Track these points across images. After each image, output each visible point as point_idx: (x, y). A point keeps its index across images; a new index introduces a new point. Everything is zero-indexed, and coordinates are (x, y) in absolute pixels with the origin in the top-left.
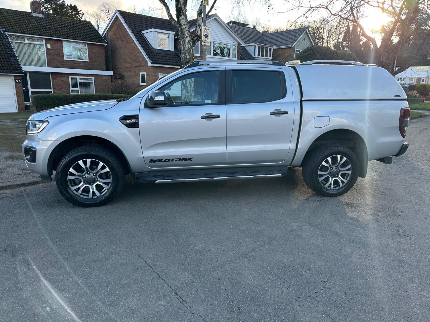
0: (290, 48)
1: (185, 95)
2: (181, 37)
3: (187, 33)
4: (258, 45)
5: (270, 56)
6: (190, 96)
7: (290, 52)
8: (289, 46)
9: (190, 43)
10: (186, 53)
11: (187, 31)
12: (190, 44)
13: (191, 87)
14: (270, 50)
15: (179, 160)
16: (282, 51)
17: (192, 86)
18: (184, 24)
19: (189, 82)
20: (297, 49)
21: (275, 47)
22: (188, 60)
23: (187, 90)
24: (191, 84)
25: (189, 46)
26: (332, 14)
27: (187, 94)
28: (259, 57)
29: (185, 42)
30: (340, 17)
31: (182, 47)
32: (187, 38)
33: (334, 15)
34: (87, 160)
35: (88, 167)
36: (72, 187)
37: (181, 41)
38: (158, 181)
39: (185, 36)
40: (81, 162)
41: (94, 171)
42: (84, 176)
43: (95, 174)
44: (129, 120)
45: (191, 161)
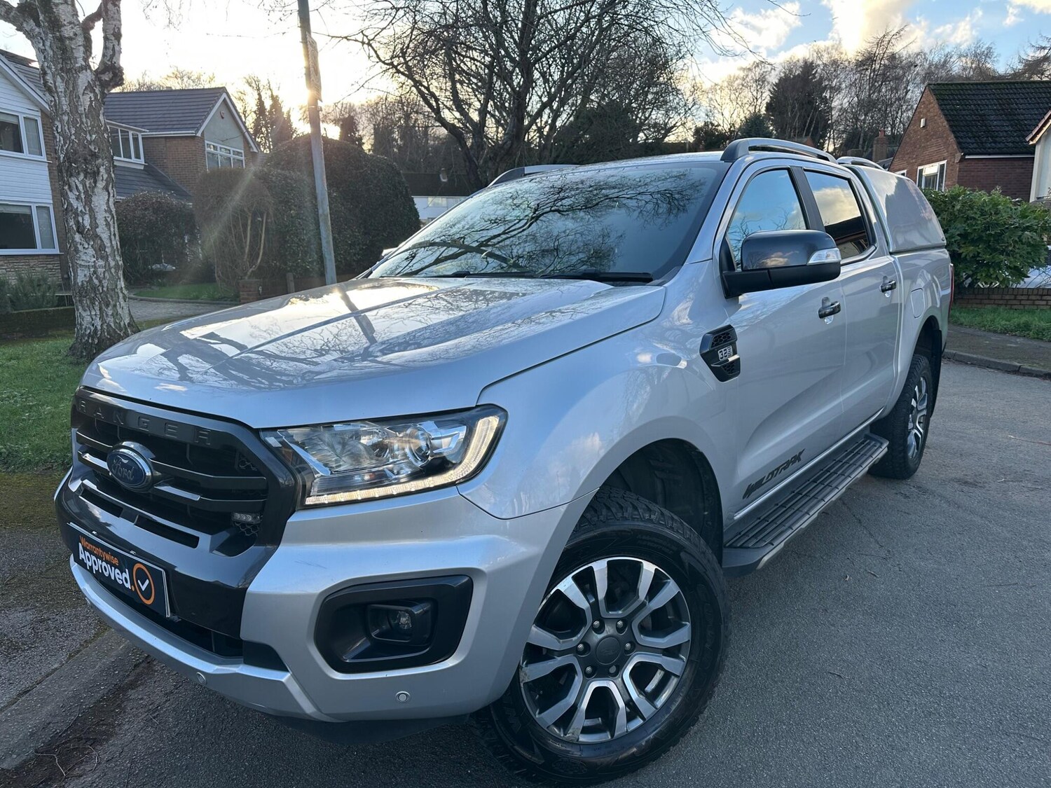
0: (194, 137)
1: (94, 267)
2: (60, 66)
5: (138, 156)
6: (113, 270)
7: (194, 148)
8: (190, 133)
9: (93, 91)
10: (82, 123)
12: (96, 95)
13: (113, 237)
14: (136, 140)
15: (785, 468)
16: (168, 145)
17: (115, 235)
18: (70, 23)
19: (106, 220)
20: (208, 142)
21: (148, 133)
22: (92, 147)
23: (102, 247)
24: (112, 229)
25: (91, 101)
27: (101, 263)
29: (75, 86)
30: (394, 70)
31: (64, 101)
32: (84, 71)
33: (384, 62)
34: (591, 569)
35: (601, 601)
36: (540, 713)
37: (59, 79)
38: (766, 559)
39: (77, 65)
40: (567, 586)
41: (620, 612)
42: (581, 646)
43: (620, 623)
44: (723, 350)
45: (799, 460)
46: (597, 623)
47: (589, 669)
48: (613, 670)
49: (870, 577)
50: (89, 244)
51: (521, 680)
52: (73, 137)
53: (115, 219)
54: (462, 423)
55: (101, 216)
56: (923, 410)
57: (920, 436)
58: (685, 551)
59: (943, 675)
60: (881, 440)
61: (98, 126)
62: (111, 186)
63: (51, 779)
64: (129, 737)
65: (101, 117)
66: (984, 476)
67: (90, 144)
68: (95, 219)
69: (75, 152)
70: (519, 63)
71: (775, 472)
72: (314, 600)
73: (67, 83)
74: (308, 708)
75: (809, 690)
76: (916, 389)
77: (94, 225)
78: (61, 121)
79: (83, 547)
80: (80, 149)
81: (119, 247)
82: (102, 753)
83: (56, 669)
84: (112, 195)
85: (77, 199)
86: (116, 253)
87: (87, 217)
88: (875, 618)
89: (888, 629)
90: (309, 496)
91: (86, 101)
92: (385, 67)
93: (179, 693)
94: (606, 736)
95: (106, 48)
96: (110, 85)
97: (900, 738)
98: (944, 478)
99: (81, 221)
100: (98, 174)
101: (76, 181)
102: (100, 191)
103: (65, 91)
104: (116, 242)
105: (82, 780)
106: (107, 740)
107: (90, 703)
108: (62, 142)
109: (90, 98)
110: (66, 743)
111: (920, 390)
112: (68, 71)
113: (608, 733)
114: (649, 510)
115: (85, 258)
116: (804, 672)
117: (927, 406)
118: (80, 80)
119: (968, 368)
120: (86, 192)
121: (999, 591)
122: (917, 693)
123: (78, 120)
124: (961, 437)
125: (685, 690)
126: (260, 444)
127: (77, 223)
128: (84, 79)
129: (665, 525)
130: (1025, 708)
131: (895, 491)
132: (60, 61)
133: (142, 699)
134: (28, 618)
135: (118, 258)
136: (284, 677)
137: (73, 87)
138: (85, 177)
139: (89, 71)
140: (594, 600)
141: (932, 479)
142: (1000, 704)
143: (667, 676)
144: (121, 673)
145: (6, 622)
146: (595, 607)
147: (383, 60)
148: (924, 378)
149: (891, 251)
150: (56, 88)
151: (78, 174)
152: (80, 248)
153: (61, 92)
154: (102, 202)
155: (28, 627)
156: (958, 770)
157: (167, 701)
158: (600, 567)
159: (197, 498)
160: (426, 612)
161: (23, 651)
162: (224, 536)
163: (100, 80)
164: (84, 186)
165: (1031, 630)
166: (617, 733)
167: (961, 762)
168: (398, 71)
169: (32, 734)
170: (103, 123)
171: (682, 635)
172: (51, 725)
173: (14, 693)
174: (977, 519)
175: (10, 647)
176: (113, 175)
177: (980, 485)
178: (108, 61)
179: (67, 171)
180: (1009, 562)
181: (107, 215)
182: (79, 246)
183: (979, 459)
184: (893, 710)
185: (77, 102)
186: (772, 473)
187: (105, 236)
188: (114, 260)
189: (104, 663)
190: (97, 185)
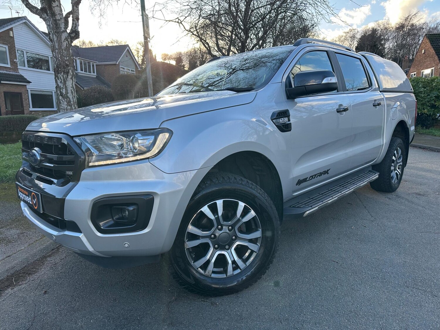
0: (115, 64)
2: (55, 31)
3: (63, 26)
4: (79, 59)
5: (94, 72)
7: (115, 69)
8: (114, 62)
9: (68, 40)
10: (63, 53)
11: (63, 24)
12: (68, 42)
13: (74, 98)
14: (93, 66)
15: (319, 176)
16: (106, 68)
17: (75, 97)
18: (59, 14)
19: (71, 91)
20: (121, 67)
21: (98, 63)
22: (67, 62)
23: (70, 101)
24: (74, 94)
25: (67, 44)
26: (186, 30)
28: (82, 72)
29: (61, 38)
30: (192, 34)
31: (56, 45)
32: (64, 33)
33: (187, 30)
34: (216, 203)
35: (220, 216)
36: (193, 262)
37: (54, 36)
38: (308, 212)
39: (61, 30)
40: (205, 209)
41: (230, 222)
42: (213, 236)
43: (230, 227)
44: (282, 119)
45: (328, 173)
46: (220, 227)
47: (216, 246)
48: (227, 247)
49: (363, 227)
50: (65, 100)
51: (185, 247)
52: (60, 58)
53: (75, 90)
54: (152, 134)
55: (70, 89)
56: (400, 162)
57: (399, 174)
58: (258, 198)
59: (385, 264)
60: (375, 172)
61: (69, 54)
62: (73, 77)
63: (10, 285)
64: (43, 273)
65: (70, 51)
66: (429, 192)
67: (66, 61)
68: (67, 90)
69: (60, 64)
70: (243, 30)
71: (314, 176)
72: (90, 202)
73: (58, 37)
74: (90, 249)
75: (322, 267)
76: (395, 152)
77: (67, 93)
78: (55, 52)
79: (19, 191)
80: (62, 63)
81: (76, 102)
82: (30, 278)
83: (23, 249)
84: (74, 81)
85: (61, 82)
86: (75, 104)
87: (64, 90)
88: (360, 242)
89: (365, 246)
90: (90, 162)
91: (65, 44)
92: (187, 32)
93: (66, 259)
94: (224, 276)
95: (73, 24)
96: (74, 38)
97: (357, 286)
98: (410, 193)
99: (62, 91)
100: (69, 73)
101: (60, 75)
102: (69, 79)
103: (57, 41)
104: (75, 100)
105: (21, 286)
106: (34, 274)
107: (32, 261)
108: (55, 60)
109: (66, 43)
110: (19, 274)
111: (398, 153)
112: (58, 33)
113: (225, 274)
114: (242, 180)
115: (63, 106)
116: (322, 260)
117: (402, 161)
118: (62, 36)
119: (435, 153)
120: (64, 80)
121: (421, 234)
122: (371, 270)
123: (62, 52)
124: (423, 178)
125: (259, 258)
126: (73, 142)
127: (61, 92)
128: (64, 36)
129: (249, 187)
130: (419, 278)
131: (385, 197)
132: (55, 29)
133: (51, 261)
134: (17, 232)
135: (76, 106)
136: (81, 236)
137: (60, 39)
138: (64, 74)
139: (66, 32)
140: (217, 216)
141: (404, 193)
142: (408, 276)
143: (252, 252)
144: (46, 252)
145: (9, 233)
146: (217, 219)
147: (187, 29)
148: (400, 148)
149: (381, 90)
150: (53, 40)
151: (61, 73)
152: (61, 102)
153: (55, 41)
154: (70, 84)
155: (16, 235)
156: (380, 299)
157: (60, 261)
158: (220, 203)
159: (52, 165)
160: (134, 209)
161: (12, 243)
162: (62, 180)
163: (71, 36)
164: (63, 77)
165: (431, 249)
166: (228, 274)
167: (383, 296)
168: (193, 34)
169: (7, 270)
170: (71, 53)
171: (258, 234)
172: (15, 268)
173: (5, 256)
174: (420, 208)
175: (8, 241)
176: (75, 73)
177: (426, 195)
178: (74, 29)
179: (57, 72)
180: (430, 224)
181: (72, 89)
182: (61, 101)
183: (429, 186)
184: (357, 276)
185: (61, 45)
186: (312, 176)
187: (71, 97)
188: (74, 106)
189: (41, 248)
190: (68, 77)
